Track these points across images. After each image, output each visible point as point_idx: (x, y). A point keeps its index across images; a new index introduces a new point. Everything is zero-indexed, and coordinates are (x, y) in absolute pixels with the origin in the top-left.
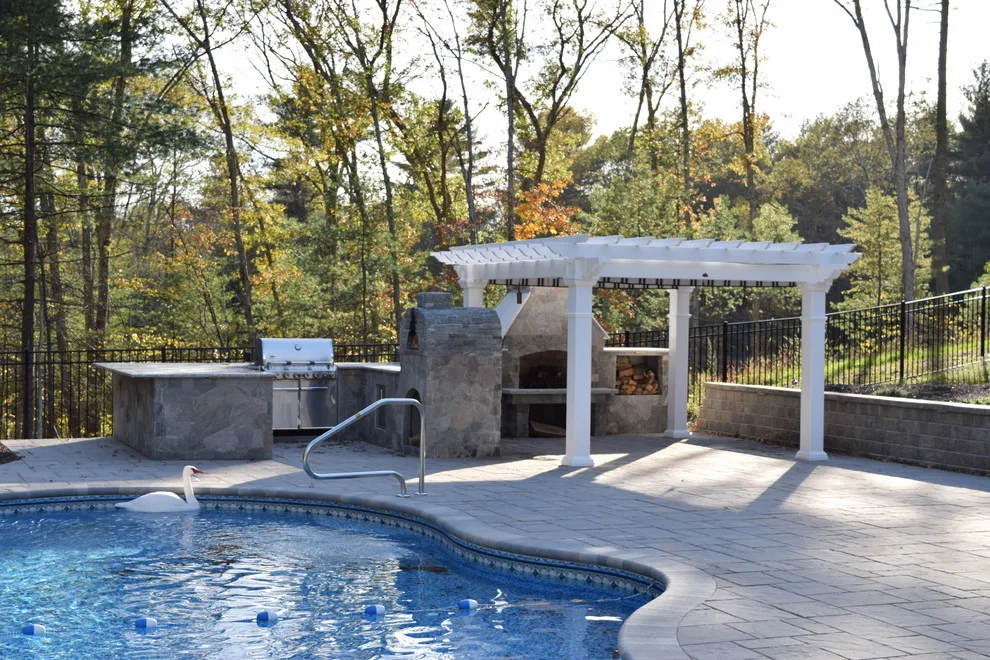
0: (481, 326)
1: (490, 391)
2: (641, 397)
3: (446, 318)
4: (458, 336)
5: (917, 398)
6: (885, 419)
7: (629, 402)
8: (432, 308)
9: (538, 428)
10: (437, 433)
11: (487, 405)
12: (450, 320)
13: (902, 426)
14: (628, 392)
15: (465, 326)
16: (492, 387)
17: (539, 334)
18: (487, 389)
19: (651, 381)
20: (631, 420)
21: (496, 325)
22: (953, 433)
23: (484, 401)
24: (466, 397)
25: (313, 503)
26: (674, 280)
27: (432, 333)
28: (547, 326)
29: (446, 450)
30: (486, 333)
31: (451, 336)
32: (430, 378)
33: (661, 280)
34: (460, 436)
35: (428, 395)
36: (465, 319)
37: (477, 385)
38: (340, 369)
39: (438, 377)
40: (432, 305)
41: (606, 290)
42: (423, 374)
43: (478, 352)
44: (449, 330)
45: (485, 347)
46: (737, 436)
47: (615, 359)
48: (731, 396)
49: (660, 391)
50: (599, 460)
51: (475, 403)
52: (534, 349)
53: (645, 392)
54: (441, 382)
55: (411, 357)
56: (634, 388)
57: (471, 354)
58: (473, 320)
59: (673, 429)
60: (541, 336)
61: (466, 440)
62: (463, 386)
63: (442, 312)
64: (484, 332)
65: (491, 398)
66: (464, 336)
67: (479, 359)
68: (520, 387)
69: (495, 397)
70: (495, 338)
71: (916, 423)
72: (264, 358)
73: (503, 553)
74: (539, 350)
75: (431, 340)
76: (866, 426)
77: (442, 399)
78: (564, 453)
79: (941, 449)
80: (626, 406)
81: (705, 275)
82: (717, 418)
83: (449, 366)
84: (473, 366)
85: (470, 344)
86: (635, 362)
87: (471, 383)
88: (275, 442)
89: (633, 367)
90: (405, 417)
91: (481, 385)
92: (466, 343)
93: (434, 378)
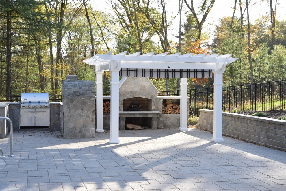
0: (87, 88)
1: (90, 113)
2: (173, 115)
3: (73, 85)
4: (77, 92)
7: (168, 116)
8: (69, 81)
10: (69, 129)
11: (89, 118)
12: (74, 86)
13: (255, 128)
14: (168, 113)
15: (80, 88)
16: (91, 111)
17: (131, 91)
18: (89, 112)
20: (169, 123)
21: (93, 87)
23: (88, 117)
24: (80, 115)
27: (66, 90)
28: (134, 88)
29: (72, 135)
30: (88, 91)
31: (74, 92)
34: (78, 130)
35: (65, 114)
36: (81, 85)
37: (85, 111)
38: (50, 104)
39: (69, 108)
40: (69, 80)
43: (85, 98)
44: (73, 90)
45: (89, 96)
47: (162, 100)
48: (207, 115)
51: (84, 117)
52: (129, 97)
53: (176, 113)
54: (70, 109)
56: (170, 111)
57: (82, 99)
58: (84, 85)
60: (132, 92)
61: (81, 132)
62: (79, 111)
63: (72, 82)
64: (88, 90)
65: (91, 115)
66: (79, 92)
67: (85, 100)
69: (93, 115)
72: (22, 100)
74: (131, 97)
75: (66, 93)
77: (71, 116)
80: (166, 118)
81: (169, 67)
82: (202, 123)
84: (83, 103)
85: (82, 95)
86: (175, 101)
87: (82, 110)
89: (173, 103)
91: (87, 110)
92: (80, 95)
93: (68, 108)
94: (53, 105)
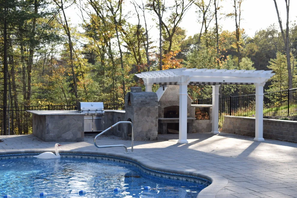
0: (151, 98)
2: (203, 121)
3: (140, 95)
4: (144, 101)
5: (293, 120)
6: (283, 127)
7: (200, 122)
8: (135, 92)
9: (170, 131)
10: (137, 132)
11: (154, 123)
12: (141, 96)
13: (288, 130)
14: (199, 119)
15: (146, 98)
16: (155, 117)
17: (170, 100)
18: (153, 118)
19: (207, 115)
20: (200, 128)
21: (156, 97)
23: (152, 122)
24: (146, 121)
25: (97, 155)
26: (214, 83)
27: (135, 100)
28: (173, 98)
29: (140, 138)
30: (153, 100)
31: (142, 101)
32: (135, 115)
33: (210, 83)
34: (145, 134)
35: (134, 120)
36: (146, 96)
37: (150, 117)
38: (106, 112)
40: (135, 91)
41: (192, 86)
42: (132, 113)
43: (150, 106)
44: (141, 99)
45: (153, 104)
46: (235, 133)
47: (195, 108)
48: (232, 120)
49: (209, 119)
50: (190, 141)
51: (149, 123)
52: (169, 105)
53: (205, 119)
54: (138, 116)
55: (129, 108)
56: (201, 118)
57: (148, 107)
58: (149, 96)
59: (214, 131)
60: (171, 101)
61: (147, 135)
62: (146, 117)
63: (138, 93)
64: (152, 100)
65: (154, 121)
66: (146, 101)
67: (151, 108)
68: (164, 117)
69: (156, 121)
70: (156, 102)
71: (293, 128)
72: (81, 108)
73: (159, 171)
74: (170, 106)
75: (135, 102)
76: (277, 130)
77: (139, 121)
78: (178, 139)
80: (198, 123)
81: (224, 81)
82: (228, 127)
83: (141, 111)
84: (149, 111)
85: (148, 104)
86: (201, 109)
87: (148, 116)
88: (85, 136)
89: (201, 111)
90: (127, 127)
91: (152, 117)
92: (146, 103)
93: (136, 115)
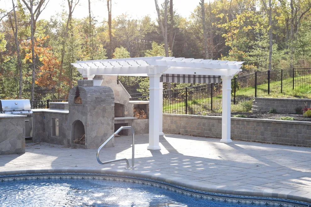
0: (107, 93)
1: (110, 120)
3: (94, 90)
4: (99, 98)
7: (138, 122)
8: (86, 86)
10: (91, 138)
11: (109, 126)
13: (256, 129)
14: (137, 118)
15: (101, 94)
16: (111, 118)
18: (109, 120)
19: (144, 114)
20: (139, 129)
21: (112, 93)
22: (279, 131)
23: (108, 124)
24: (102, 123)
25: (85, 174)
27: (89, 97)
29: (95, 145)
30: (109, 97)
31: (96, 98)
32: (88, 116)
34: (100, 139)
35: (88, 122)
36: (101, 91)
38: (34, 112)
39: (92, 115)
42: (84, 114)
43: (106, 104)
44: (95, 95)
45: (109, 102)
46: (179, 134)
47: (133, 105)
48: (175, 119)
49: (147, 117)
51: (105, 125)
53: (143, 118)
54: (92, 117)
55: (76, 107)
56: (139, 116)
57: (104, 105)
58: (103, 91)
61: (102, 141)
62: (101, 118)
65: (110, 123)
66: (101, 98)
67: (106, 107)
69: (112, 122)
70: (112, 98)
75: (89, 99)
76: (239, 129)
77: (93, 124)
79: (274, 136)
80: (137, 124)
81: (195, 73)
82: (169, 127)
83: (96, 110)
84: (104, 110)
85: (103, 101)
87: (104, 117)
91: (107, 118)
92: (102, 101)
93: (90, 115)
94: (35, 113)
